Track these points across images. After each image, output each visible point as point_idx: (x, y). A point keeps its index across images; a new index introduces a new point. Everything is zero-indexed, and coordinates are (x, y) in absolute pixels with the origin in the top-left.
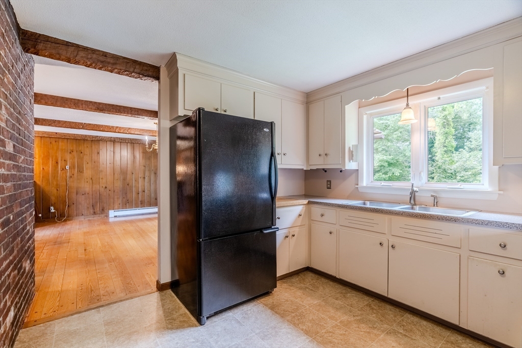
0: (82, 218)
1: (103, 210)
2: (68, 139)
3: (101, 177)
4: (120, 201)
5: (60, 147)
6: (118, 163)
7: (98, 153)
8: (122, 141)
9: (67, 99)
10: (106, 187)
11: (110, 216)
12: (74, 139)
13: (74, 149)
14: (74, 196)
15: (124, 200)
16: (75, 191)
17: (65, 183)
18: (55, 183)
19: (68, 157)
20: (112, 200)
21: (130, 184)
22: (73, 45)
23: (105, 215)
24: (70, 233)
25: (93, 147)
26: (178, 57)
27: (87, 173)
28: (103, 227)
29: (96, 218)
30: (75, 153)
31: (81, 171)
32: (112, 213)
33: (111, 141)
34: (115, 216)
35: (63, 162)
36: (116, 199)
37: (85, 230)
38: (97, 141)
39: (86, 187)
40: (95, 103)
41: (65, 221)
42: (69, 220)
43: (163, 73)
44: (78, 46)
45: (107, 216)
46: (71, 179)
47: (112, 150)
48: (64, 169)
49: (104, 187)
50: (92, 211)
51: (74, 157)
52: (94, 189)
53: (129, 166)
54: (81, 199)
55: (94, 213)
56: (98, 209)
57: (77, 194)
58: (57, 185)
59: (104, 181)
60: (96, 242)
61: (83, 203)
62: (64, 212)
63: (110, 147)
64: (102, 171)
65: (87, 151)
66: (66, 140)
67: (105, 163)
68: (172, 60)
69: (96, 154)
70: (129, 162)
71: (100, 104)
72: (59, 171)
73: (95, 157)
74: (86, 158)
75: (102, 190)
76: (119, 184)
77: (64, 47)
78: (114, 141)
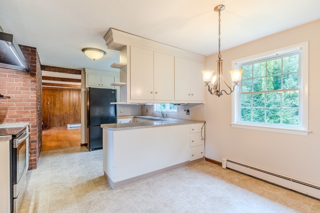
0: (55, 128)
1: (65, 124)
2: (49, 89)
3: (64, 108)
4: (73, 120)
5: (45, 94)
6: (72, 101)
7: (63, 96)
8: (73, 90)
9: (51, 77)
10: (66, 113)
11: (68, 127)
12: (52, 89)
13: (52, 94)
14: (51, 117)
15: (75, 119)
16: (52, 115)
17: (47, 111)
18: (43, 111)
19: (49, 98)
20: (69, 119)
21: (77, 111)
22: (55, 67)
23: (66, 126)
24: (50, 133)
25: (60, 93)
26: (85, 69)
27: (58, 106)
28: (64, 131)
29: (62, 128)
30: (52, 96)
31: (55, 105)
32: (69, 126)
33: (68, 90)
34: (70, 127)
35: (47, 101)
36: (71, 119)
37: (57, 132)
38: (62, 90)
39: (57, 113)
40: (61, 78)
41: (48, 129)
42: (50, 129)
43: (82, 72)
44: (56, 67)
45: (67, 127)
46: (50, 109)
47: (69, 94)
48: (47, 104)
49: (65, 113)
50: (60, 124)
51: (52, 98)
52: (60, 114)
53: (77, 102)
54: (55, 118)
55: (61, 125)
56: (62, 124)
57: (53, 116)
58: (44, 111)
59: (65, 110)
60: (61, 135)
61: (56, 120)
62: (47, 125)
63: (68, 93)
64: (64, 105)
65: (57, 95)
66: (48, 90)
67: (66, 101)
68: (84, 69)
69: (62, 97)
70: (77, 100)
71: (63, 78)
72: (45, 105)
73: (61, 98)
74: (57, 99)
75: (64, 114)
76: (72, 111)
77: (52, 68)
78: (70, 90)
